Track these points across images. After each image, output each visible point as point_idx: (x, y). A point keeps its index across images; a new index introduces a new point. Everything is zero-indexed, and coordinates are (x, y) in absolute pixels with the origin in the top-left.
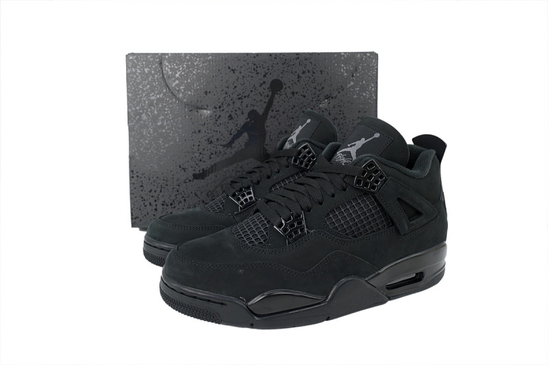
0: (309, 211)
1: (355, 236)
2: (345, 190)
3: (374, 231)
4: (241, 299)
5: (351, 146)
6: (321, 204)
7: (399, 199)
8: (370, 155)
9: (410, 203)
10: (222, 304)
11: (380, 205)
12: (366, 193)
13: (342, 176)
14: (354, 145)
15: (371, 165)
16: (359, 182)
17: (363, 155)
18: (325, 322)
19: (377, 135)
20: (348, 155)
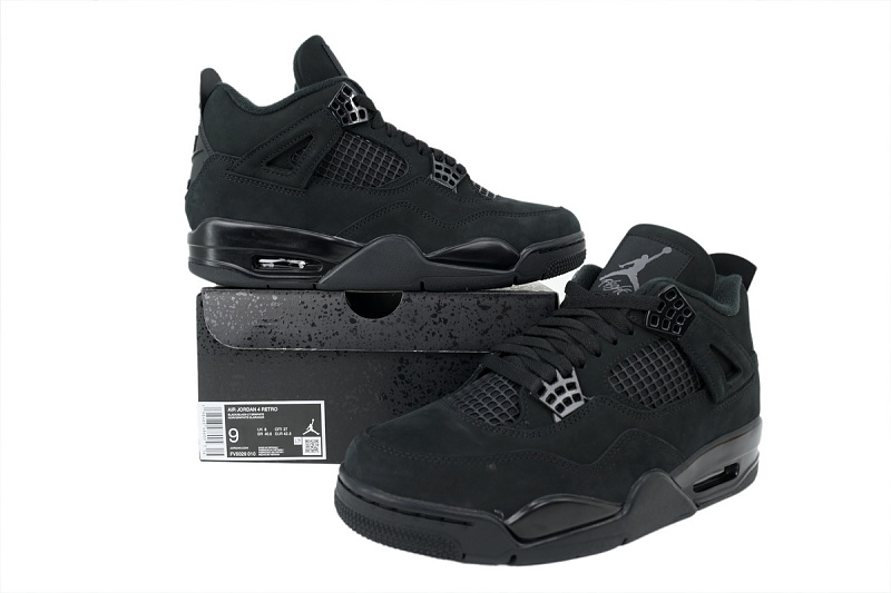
0: (582, 366)
1: (654, 406)
2: (631, 333)
3: (678, 398)
4: (496, 514)
5: (626, 267)
6: (598, 355)
7: (712, 346)
8: (665, 279)
9: (726, 353)
10: (465, 523)
11: (685, 356)
12: (663, 338)
13: (625, 312)
14: (632, 265)
15: (671, 293)
16: (654, 320)
17: (655, 280)
18: (620, 548)
19: (667, 250)
20: (625, 280)
